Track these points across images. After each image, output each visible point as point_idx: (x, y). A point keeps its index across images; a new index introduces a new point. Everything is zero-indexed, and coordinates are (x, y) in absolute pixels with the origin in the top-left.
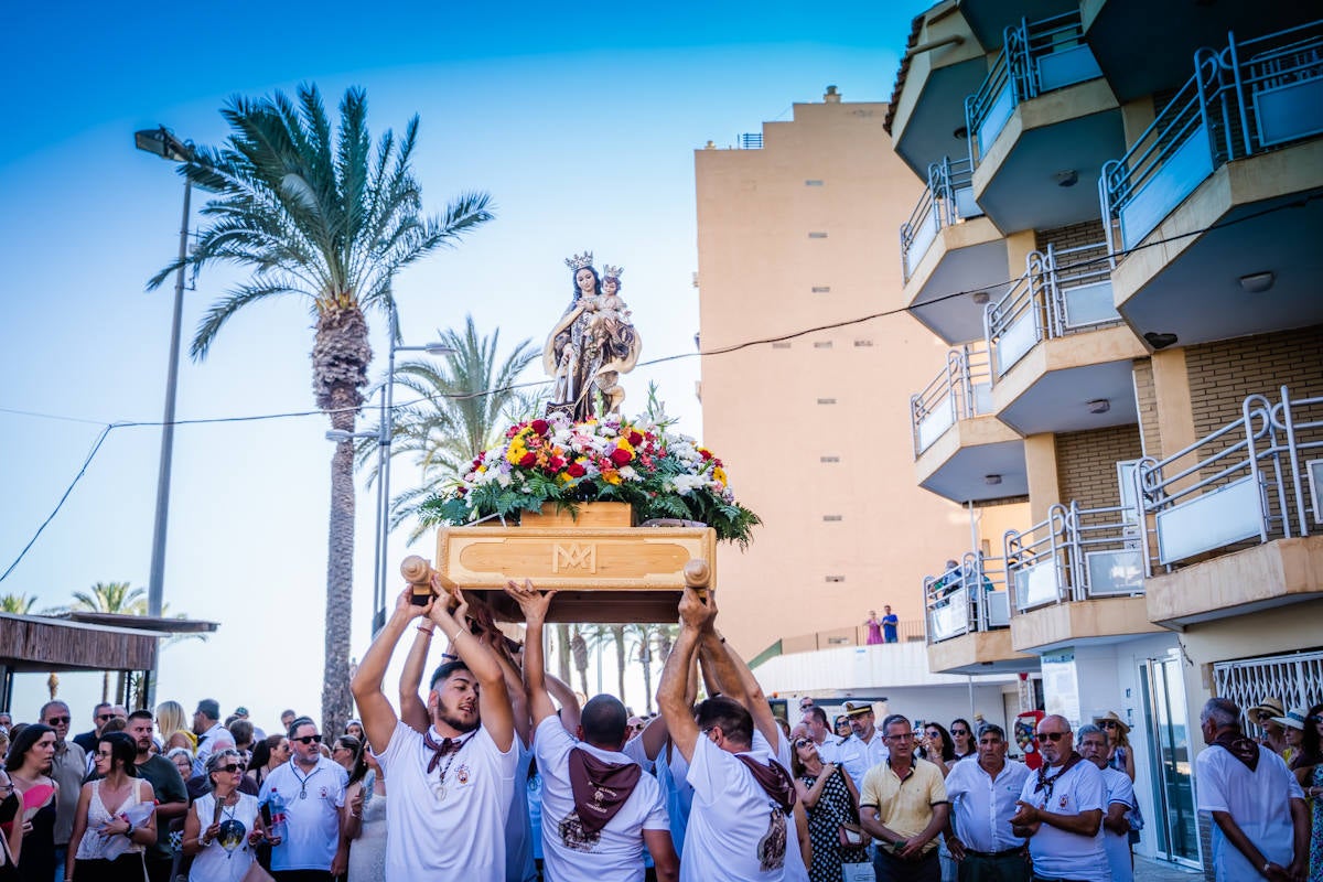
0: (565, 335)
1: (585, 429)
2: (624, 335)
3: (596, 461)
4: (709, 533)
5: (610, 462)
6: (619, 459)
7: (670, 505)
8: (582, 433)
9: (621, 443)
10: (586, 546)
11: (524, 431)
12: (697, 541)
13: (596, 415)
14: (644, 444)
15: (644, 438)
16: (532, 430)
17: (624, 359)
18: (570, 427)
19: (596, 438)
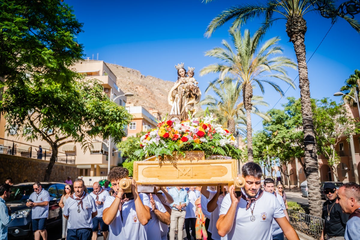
0: (176, 91)
1: (186, 123)
3: (192, 135)
4: (234, 162)
5: (197, 136)
6: (200, 134)
8: (185, 125)
9: (200, 128)
10: (189, 167)
11: (164, 125)
12: (230, 165)
14: (208, 129)
15: (208, 127)
16: (167, 124)
18: (181, 123)
19: (191, 127)
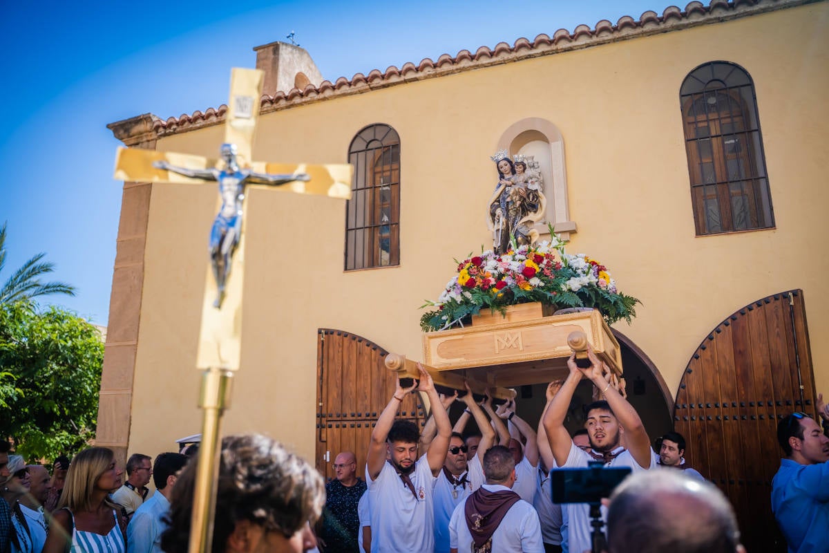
0: (496, 203)
1: (506, 258)
2: (531, 197)
3: (514, 276)
4: (595, 314)
5: (523, 277)
6: (529, 273)
7: (567, 299)
8: (504, 261)
9: (530, 263)
10: (515, 333)
11: (468, 265)
13: (513, 248)
14: (545, 261)
15: (545, 258)
16: (472, 264)
17: (535, 212)
19: (513, 263)
